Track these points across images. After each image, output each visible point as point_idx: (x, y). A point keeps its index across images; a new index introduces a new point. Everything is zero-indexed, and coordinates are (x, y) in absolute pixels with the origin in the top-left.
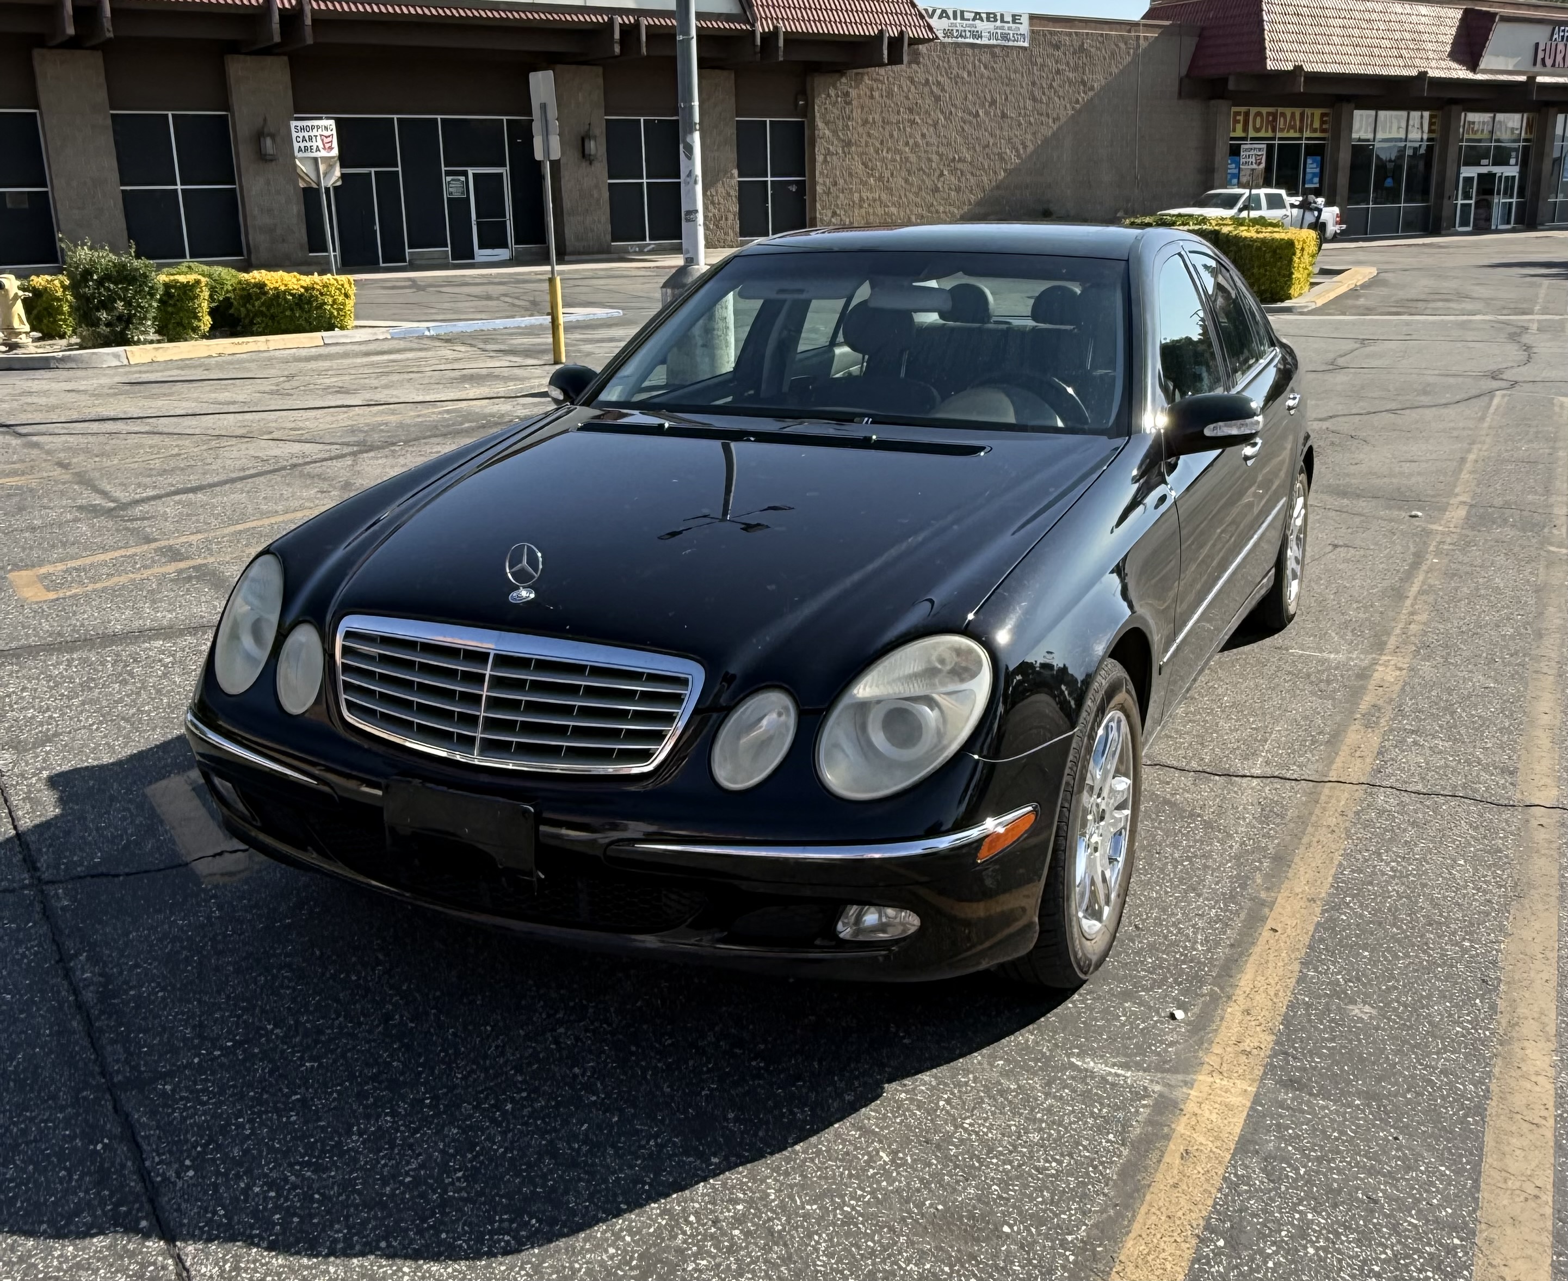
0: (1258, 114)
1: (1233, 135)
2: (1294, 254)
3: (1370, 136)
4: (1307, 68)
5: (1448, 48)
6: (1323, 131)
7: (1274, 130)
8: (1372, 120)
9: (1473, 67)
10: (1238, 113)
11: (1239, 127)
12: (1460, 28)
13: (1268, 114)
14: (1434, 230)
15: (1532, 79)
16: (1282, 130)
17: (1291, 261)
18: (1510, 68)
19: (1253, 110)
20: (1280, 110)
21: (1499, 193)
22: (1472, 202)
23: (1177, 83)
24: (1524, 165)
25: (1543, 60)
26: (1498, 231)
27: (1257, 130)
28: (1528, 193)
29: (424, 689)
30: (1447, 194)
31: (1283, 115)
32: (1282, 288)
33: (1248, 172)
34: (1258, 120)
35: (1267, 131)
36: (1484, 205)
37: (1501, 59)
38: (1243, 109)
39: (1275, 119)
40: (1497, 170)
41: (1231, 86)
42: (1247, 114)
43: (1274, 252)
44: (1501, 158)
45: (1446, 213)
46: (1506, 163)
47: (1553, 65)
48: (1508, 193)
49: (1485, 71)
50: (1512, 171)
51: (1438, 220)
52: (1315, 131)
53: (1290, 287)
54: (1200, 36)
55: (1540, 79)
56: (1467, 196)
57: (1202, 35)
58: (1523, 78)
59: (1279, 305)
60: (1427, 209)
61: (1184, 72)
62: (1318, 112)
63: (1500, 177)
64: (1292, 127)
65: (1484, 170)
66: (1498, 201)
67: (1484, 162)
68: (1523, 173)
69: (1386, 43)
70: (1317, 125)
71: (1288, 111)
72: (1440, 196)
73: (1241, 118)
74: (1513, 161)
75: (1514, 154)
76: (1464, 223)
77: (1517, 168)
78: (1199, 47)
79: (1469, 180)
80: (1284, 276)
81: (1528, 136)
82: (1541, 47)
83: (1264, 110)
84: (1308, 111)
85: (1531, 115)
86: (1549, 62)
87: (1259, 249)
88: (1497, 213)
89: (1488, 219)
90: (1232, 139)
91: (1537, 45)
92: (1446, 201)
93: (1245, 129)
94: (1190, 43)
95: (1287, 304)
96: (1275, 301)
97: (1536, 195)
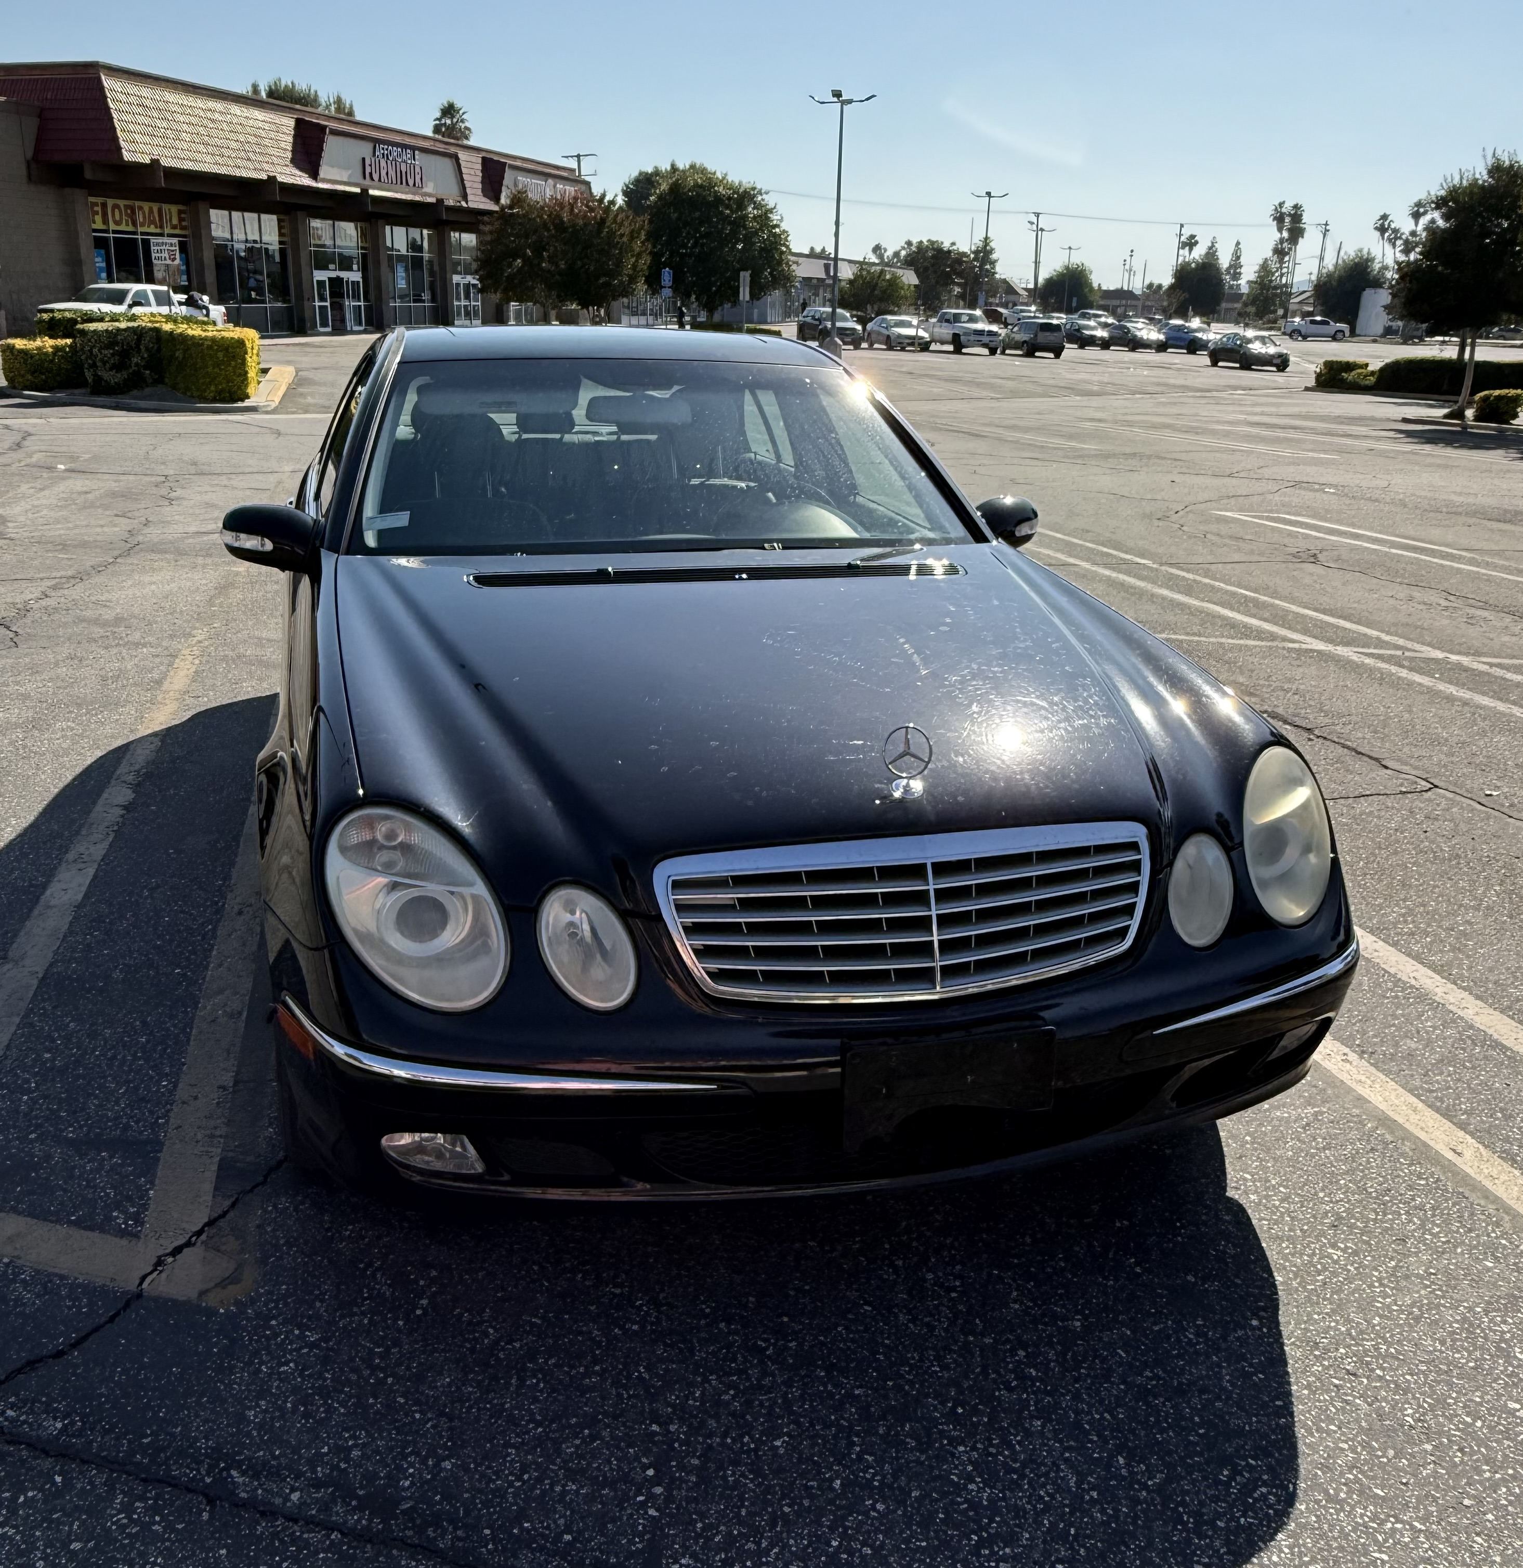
0: (115, 206)
1: (94, 226)
2: (246, 353)
3: (228, 236)
4: (165, 162)
5: (289, 155)
6: (182, 228)
7: (134, 224)
8: (227, 220)
9: (314, 175)
10: (96, 204)
11: (98, 218)
12: (295, 137)
13: (126, 207)
14: (301, 330)
15: (365, 191)
16: (142, 225)
17: (244, 360)
18: (345, 179)
19: (110, 202)
20: (137, 203)
21: (348, 297)
22: (328, 304)
23: (23, 167)
24: (364, 270)
25: (371, 174)
26: (353, 332)
27: (117, 223)
28: (372, 296)
29: (826, 928)
30: (306, 297)
31: (140, 208)
32: (239, 388)
33: (163, 268)
34: (117, 212)
35: (127, 225)
36: (338, 307)
37: (335, 170)
38: (99, 200)
39: (133, 212)
40: (344, 275)
41: (88, 175)
42: (104, 205)
43: (227, 349)
44: (345, 263)
45: (307, 314)
46: (350, 269)
47: (380, 180)
48: (356, 297)
49: (324, 181)
50: (355, 276)
51: (302, 321)
52: (174, 227)
53: (247, 386)
54: (40, 116)
55: (371, 192)
56: (322, 298)
57: (41, 114)
58: (358, 190)
59: (240, 404)
60: (289, 309)
61: (30, 155)
62: (174, 209)
63: (347, 282)
64: (152, 222)
65: (333, 274)
66: (349, 304)
67: (331, 266)
68: (364, 277)
69: (234, 145)
70: (175, 221)
71: (146, 206)
72: (300, 297)
73: (98, 209)
74: (355, 267)
75: (355, 261)
76: (324, 324)
77: (360, 274)
78: (41, 130)
79: (321, 283)
80: (240, 375)
81: (365, 245)
82: (368, 162)
83: (122, 203)
84: (165, 207)
85: (363, 224)
86: (376, 177)
87: (210, 347)
88: (349, 316)
89: (343, 320)
90: (95, 231)
91: (364, 159)
92: (306, 303)
93: (105, 221)
94: (31, 124)
95: (247, 403)
96: (236, 401)
97: (379, 298)
